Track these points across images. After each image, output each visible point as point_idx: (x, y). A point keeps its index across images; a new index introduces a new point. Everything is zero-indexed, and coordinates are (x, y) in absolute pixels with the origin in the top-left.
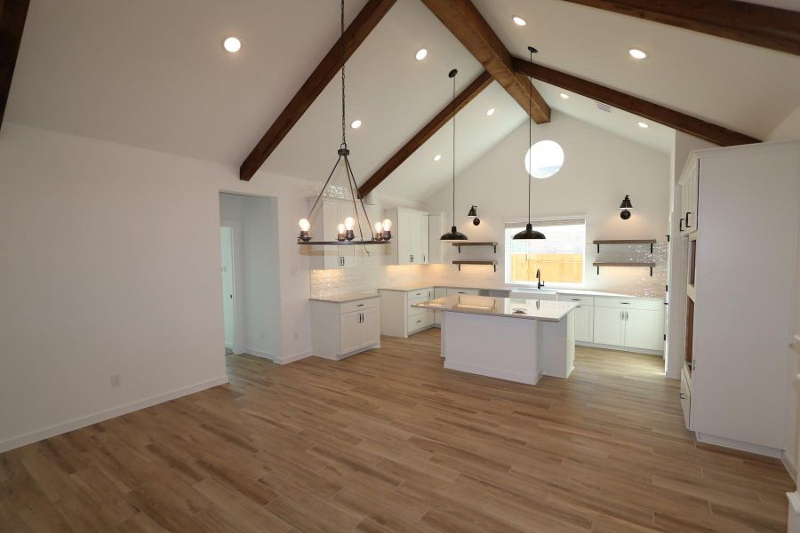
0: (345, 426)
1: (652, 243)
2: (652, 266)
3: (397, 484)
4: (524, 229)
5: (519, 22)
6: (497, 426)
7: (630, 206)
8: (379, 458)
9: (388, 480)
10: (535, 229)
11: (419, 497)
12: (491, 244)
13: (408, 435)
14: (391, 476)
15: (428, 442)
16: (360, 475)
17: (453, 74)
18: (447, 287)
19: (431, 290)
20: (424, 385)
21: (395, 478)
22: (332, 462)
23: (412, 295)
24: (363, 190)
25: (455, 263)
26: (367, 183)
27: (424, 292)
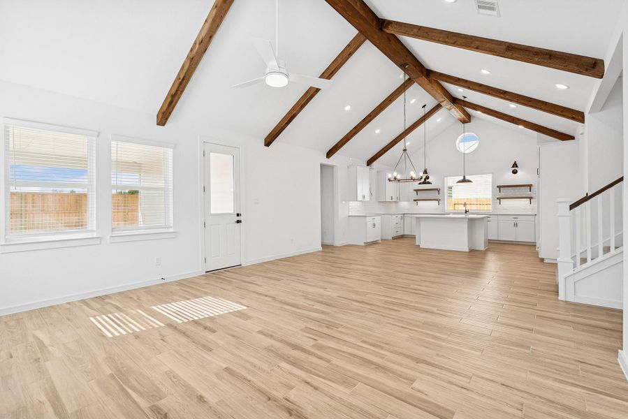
1: (530, 186)
2: (531, 198)
4: (462, 178)
7: (517, 167)
10: (467, 178)
12: (437, 189)
17: (424, 107)
19: (403, 215)
23: (394, 217)
24: (370, 162)
25: (415, 200)
26: (373, 157)
27: (399, 216)
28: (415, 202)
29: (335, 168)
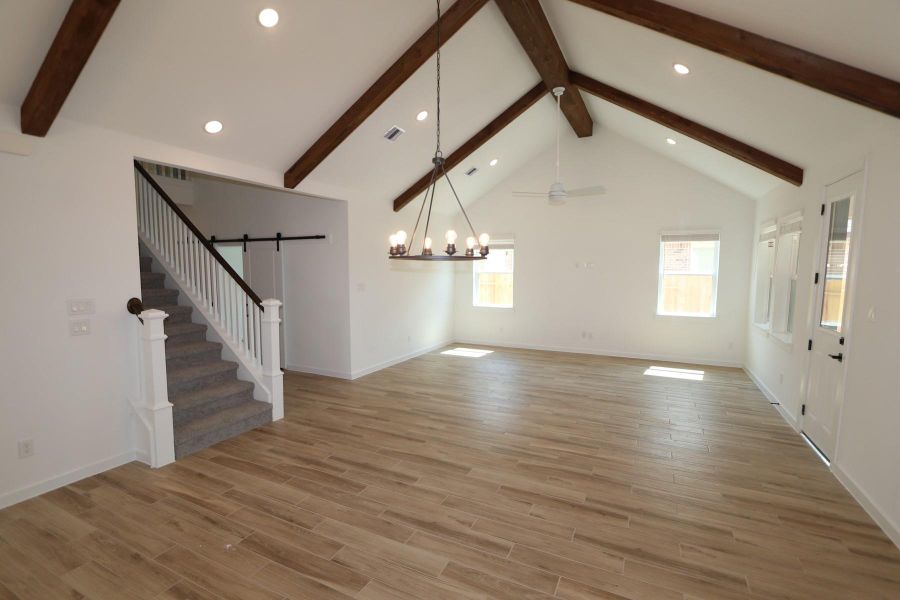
3: (386, 513)
8: (410, 543)
9: (397, 515)
11: (365, 503)
14: (394, 521)
16: (428, 517)
21: (388, 519)
22: (469, 531)
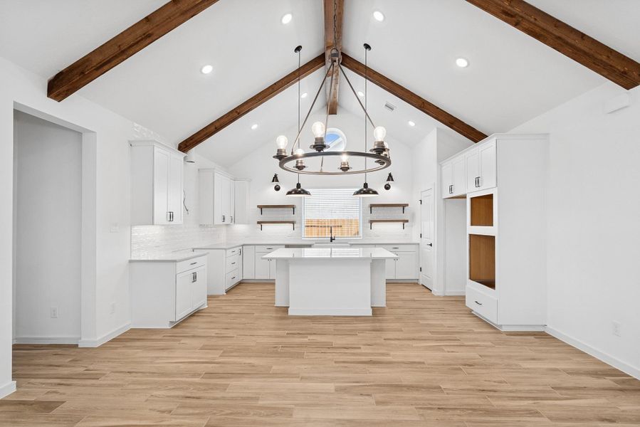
0: (257, 399)
1: (404, 206)
2: (403, 221)
5: (378, 16)
6: (388, 355)
7: (393, 180)
10: (370, 186)
12: (290, 206)
13: (331, 386)
15: (355, 386)
17: (298, 49)
18: (255, 245)
19: (241, 248)
20: (288, 334)
23: (229, 252)
24: (185, 146)
25: (258, 223)
26: (191, 138)
27: (237, 250)
28: (260, 225)
29: (85, 137)
